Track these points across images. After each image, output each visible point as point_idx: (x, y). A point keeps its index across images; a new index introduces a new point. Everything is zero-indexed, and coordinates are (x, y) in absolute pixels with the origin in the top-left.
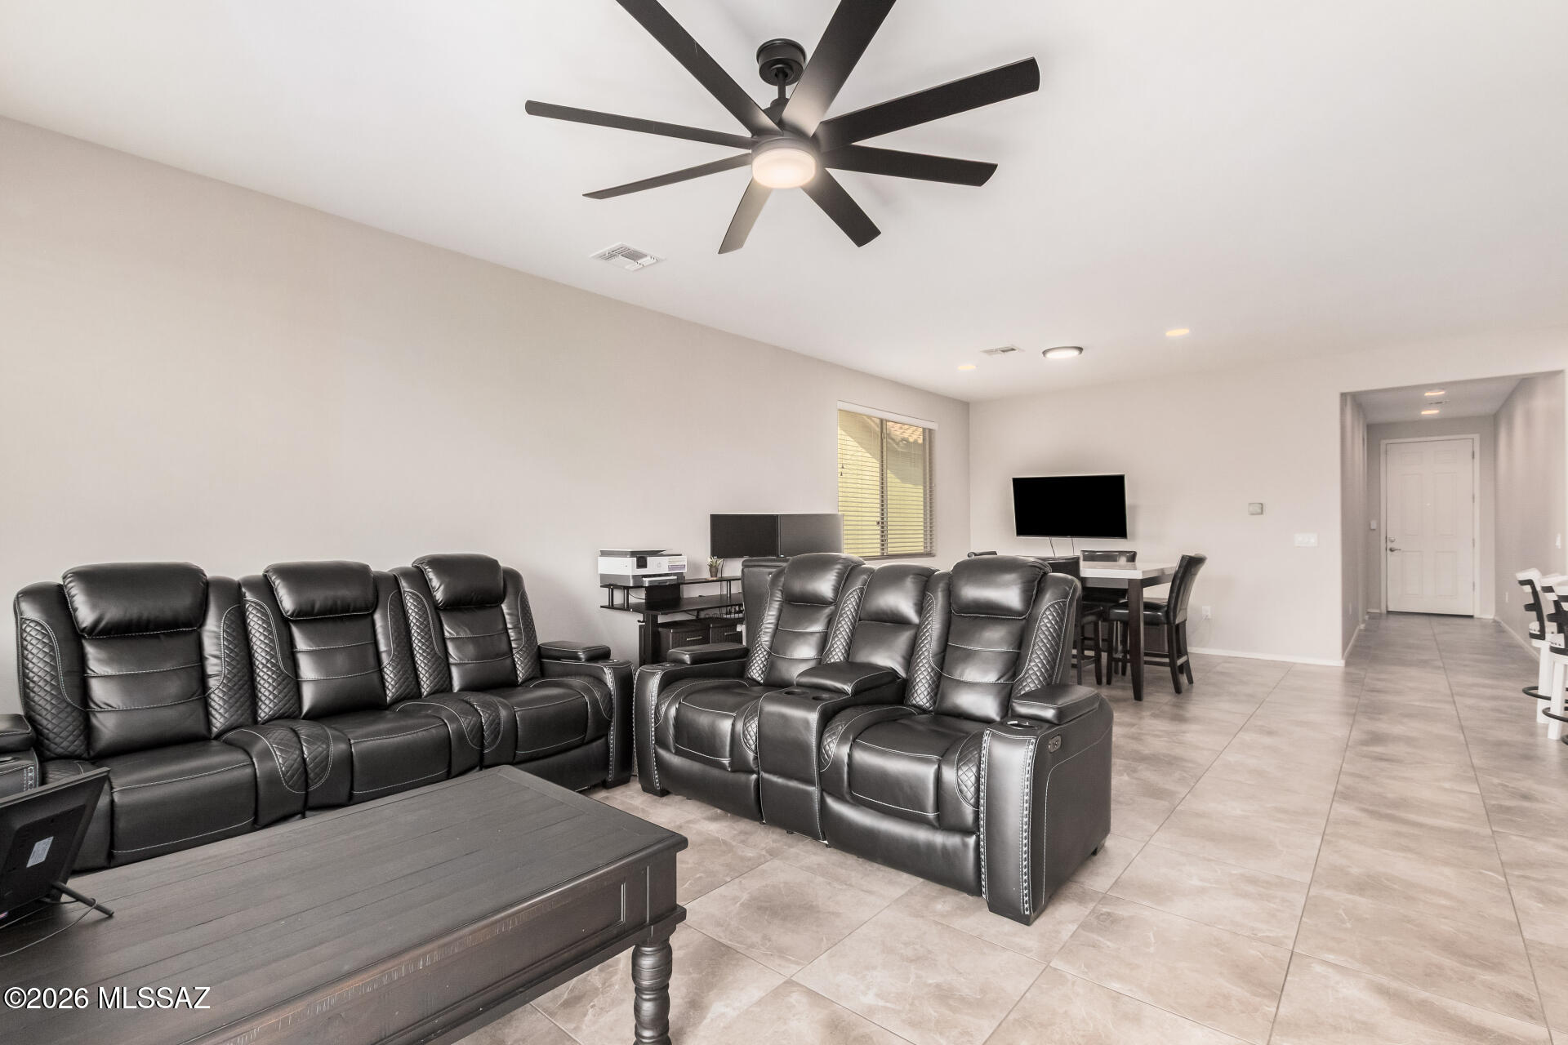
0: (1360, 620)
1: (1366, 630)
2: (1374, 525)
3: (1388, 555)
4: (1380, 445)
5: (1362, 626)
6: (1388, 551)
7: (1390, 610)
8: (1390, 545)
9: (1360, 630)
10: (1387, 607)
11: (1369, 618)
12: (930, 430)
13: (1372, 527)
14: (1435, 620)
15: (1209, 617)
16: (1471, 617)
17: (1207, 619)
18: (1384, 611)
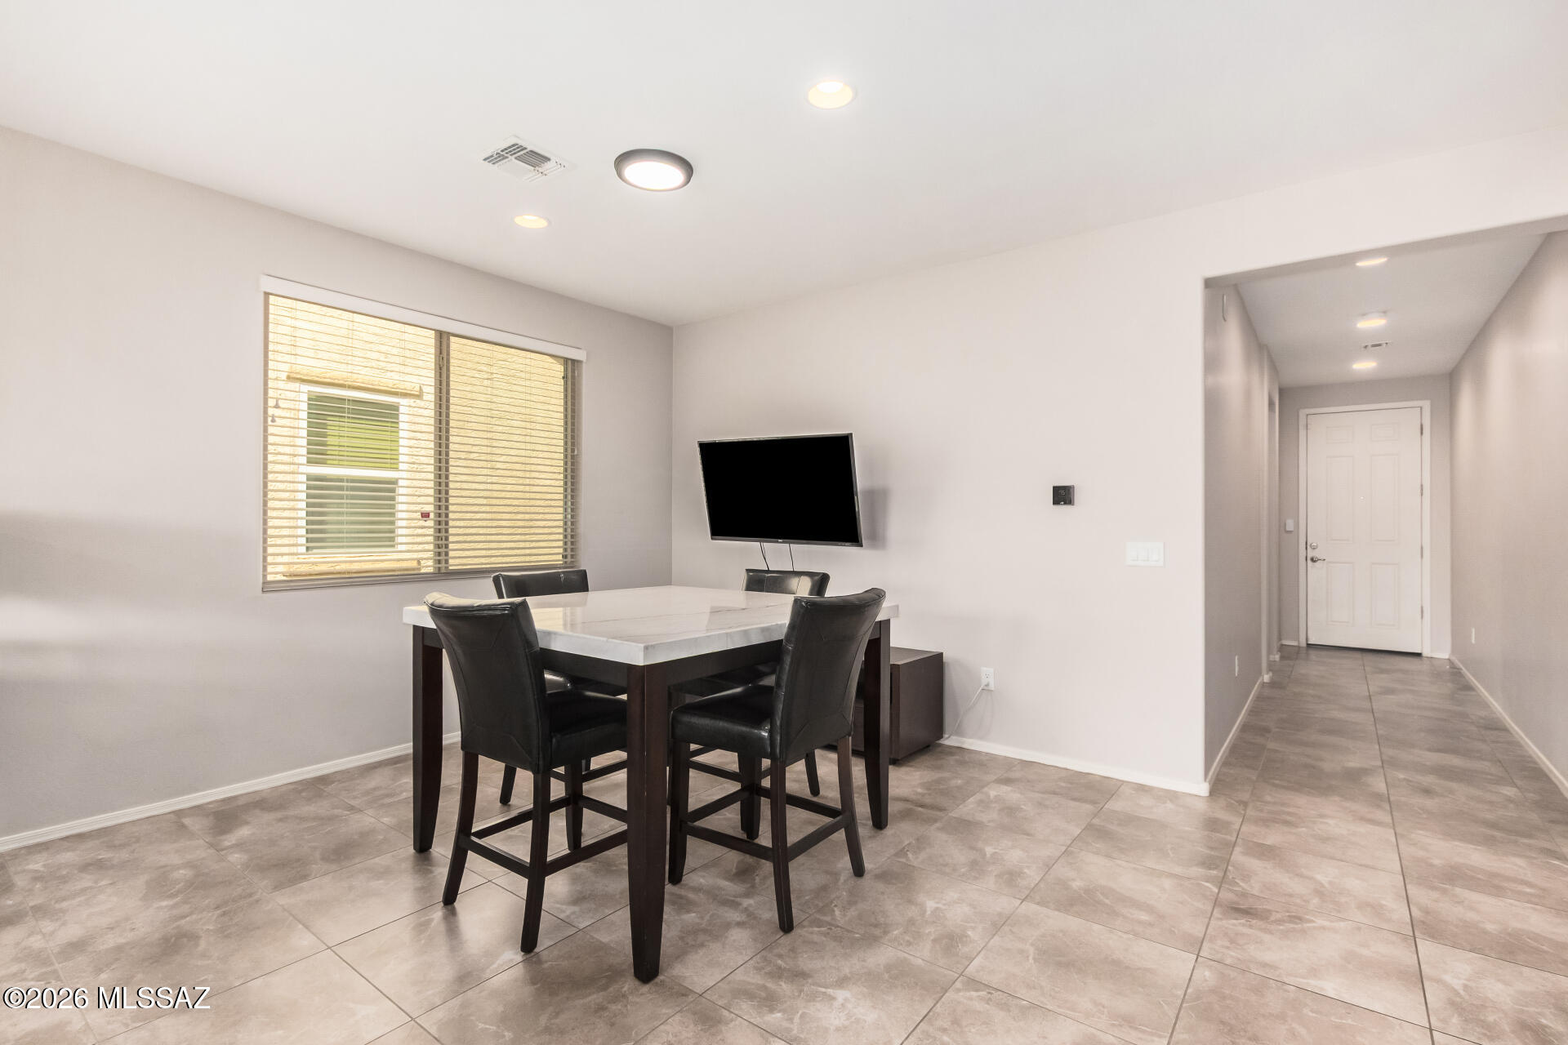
0: (1264, 665)
1: (1273, 684)
2: (1290, 526)
3: (1309, 568)
4: (1298, 416)
5: (1266, 678)
6: (1309, 561)
7: (1309, 643)
8: (1311, 554)
9: (1263, 684)
10: (1307, 639)
11: (1282, 658)
12: (574, 361)
13: (1288, 529)
14: (1369, 657)
15: (992, 687)
16: (1419, 655)
17: (986, 690)
18: (1304, 644)
